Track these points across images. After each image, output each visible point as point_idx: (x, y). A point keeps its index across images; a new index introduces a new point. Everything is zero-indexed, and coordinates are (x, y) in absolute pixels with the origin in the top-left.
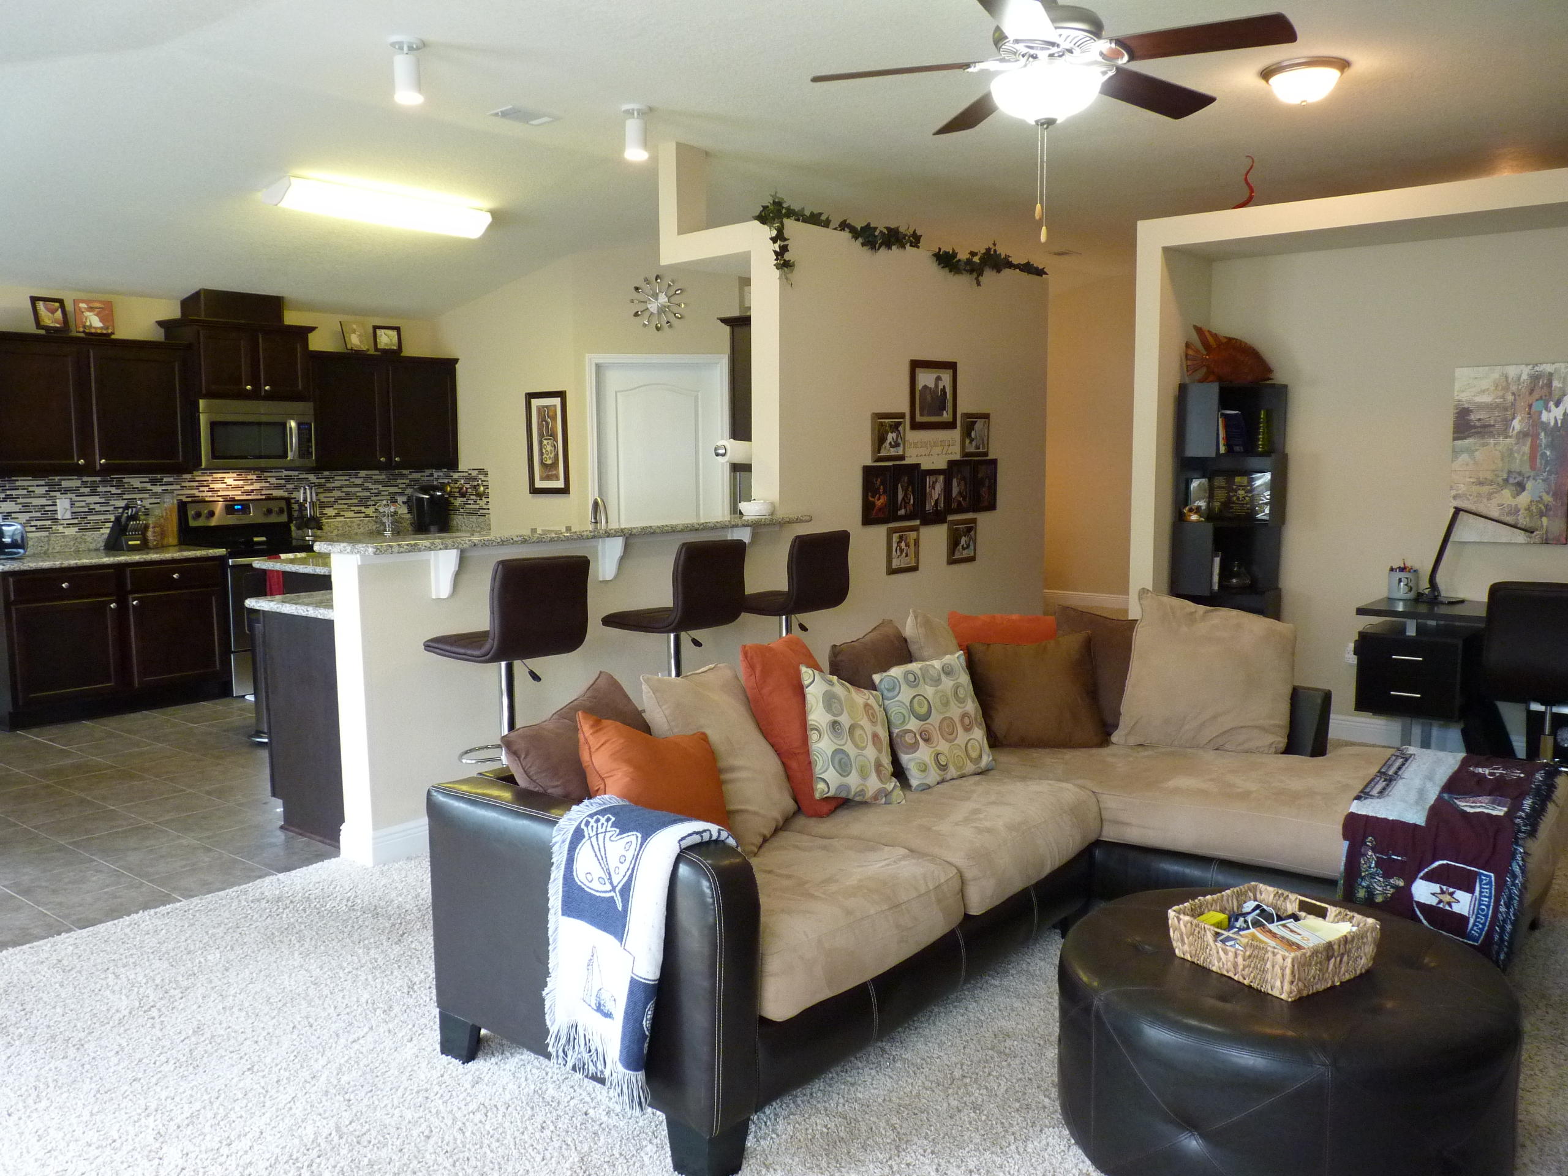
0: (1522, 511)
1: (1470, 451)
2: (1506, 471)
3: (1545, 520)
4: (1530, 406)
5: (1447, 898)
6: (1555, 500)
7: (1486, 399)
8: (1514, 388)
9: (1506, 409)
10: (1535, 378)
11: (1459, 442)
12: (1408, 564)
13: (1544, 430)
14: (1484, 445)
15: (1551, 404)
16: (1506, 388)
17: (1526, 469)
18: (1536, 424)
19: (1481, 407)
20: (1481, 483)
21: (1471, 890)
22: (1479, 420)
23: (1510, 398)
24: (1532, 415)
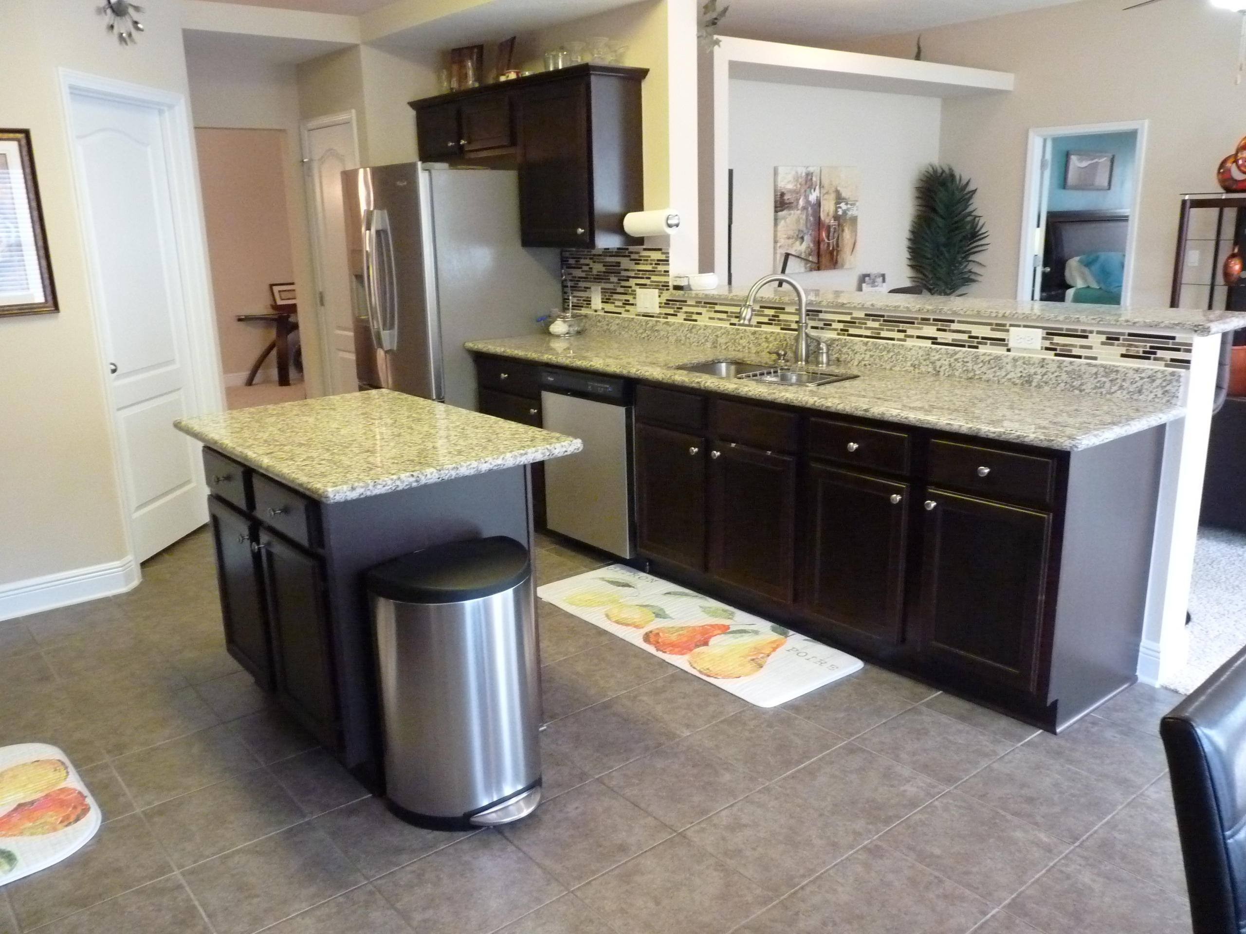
0: (804, 251)
1: (783, 219)
2: (798, 230)
3: (810, 257)
4: (805, 191)
6: (814, 245)
7: (790, 186)
8: (800, 180)
9: (797, 193)
10: (807, 174)
11: (778, 214)
13: (810, 205)
14: (790, 214)
15: (812, 191)
16: (797, 180)
17: (804, 229)
18: (808, 202)
19: (791, 191)
20: (789, 238)
22: (788, 199)
23: (799, 186)
24: (806, 197)
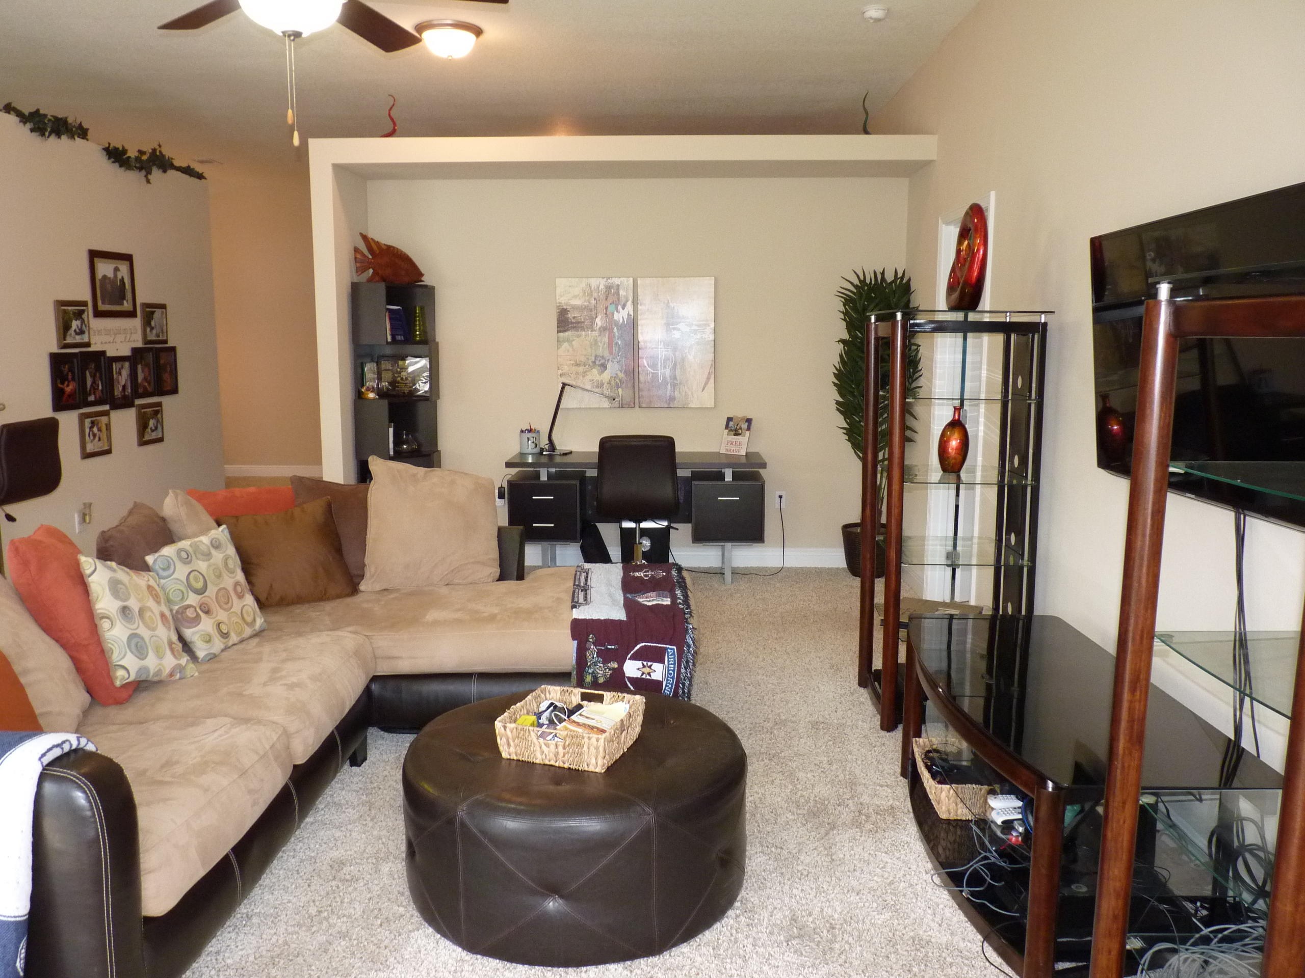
0: (606, 384)
1: (568, 340)
2: (594, 355)
3: (620, 390)
4: (606, 308)
5: (647, 670)
6: (626, 376)
7: (577, 302)
8: (595, 295)
9: (591, 310)
10: (609, 288)
11: (561, 334)
12: (533, 428)
13: (616, 325)
14: (579, 336)
15: (620, 307)
16: (591, 295)
17: (606, 354)
18: (611, 322)
19: (575, 308)
20: (577, 365)
21: (662, 661)
22: (574, 318)
23: (594, 302)
24: (608, 315)
